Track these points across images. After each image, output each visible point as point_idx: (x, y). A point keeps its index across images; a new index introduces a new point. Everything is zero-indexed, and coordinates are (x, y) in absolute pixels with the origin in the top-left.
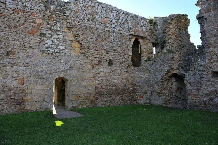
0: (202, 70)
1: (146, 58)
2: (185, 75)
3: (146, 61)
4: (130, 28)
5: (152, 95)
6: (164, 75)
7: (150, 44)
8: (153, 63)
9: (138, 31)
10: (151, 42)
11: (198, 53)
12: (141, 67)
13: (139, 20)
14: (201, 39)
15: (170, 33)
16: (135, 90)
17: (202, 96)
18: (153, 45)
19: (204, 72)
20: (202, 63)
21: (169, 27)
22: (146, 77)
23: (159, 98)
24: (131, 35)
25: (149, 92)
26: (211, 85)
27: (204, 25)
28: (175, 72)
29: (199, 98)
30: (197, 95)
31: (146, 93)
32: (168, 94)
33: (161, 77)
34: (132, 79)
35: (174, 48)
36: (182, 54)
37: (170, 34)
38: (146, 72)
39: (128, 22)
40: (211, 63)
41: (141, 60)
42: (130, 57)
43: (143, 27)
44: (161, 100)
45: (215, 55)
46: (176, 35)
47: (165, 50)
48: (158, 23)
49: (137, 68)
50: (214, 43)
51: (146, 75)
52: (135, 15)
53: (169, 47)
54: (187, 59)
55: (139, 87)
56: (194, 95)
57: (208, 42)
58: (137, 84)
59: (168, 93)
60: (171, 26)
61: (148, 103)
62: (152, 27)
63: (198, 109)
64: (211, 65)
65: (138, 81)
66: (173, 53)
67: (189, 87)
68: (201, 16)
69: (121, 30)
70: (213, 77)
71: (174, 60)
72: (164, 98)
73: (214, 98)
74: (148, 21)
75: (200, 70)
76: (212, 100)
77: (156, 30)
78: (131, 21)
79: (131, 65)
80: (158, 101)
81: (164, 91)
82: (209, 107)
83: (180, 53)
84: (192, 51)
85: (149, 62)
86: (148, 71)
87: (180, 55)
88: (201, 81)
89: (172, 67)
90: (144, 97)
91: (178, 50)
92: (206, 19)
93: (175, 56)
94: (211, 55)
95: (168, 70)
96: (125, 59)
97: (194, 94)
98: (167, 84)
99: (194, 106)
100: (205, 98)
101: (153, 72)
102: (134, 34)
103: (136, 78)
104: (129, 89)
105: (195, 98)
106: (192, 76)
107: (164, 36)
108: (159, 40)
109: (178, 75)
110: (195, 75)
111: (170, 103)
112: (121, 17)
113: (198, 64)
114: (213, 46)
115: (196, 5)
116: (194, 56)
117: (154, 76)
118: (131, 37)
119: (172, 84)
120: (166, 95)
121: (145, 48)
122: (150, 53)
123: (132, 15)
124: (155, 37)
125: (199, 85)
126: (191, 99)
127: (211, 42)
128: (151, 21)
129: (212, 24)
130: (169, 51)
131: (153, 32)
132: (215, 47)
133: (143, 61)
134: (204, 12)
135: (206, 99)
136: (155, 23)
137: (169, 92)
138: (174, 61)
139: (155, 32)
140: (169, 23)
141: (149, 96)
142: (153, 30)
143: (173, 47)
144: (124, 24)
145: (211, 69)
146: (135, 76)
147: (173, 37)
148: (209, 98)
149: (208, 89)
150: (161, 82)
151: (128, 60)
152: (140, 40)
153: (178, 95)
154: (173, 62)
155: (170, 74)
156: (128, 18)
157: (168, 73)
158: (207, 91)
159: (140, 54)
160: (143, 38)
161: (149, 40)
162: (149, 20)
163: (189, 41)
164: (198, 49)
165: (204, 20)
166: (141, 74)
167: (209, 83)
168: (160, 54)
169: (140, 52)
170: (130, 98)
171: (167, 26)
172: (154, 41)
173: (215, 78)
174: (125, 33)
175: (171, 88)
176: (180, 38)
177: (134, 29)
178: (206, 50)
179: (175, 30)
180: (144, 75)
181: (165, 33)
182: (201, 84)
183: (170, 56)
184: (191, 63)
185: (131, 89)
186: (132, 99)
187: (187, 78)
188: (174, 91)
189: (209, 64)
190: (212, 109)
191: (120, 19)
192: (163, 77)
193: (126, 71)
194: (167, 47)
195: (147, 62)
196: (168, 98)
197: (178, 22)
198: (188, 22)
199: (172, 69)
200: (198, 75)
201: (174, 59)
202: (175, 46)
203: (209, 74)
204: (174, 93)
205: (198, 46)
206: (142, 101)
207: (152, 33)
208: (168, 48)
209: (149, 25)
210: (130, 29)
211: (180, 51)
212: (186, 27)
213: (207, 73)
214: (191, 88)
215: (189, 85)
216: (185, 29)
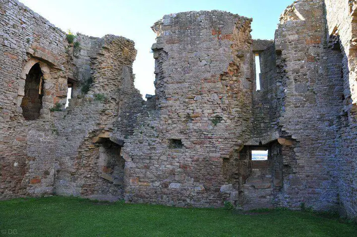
0: (154, 135)
1: (52, 106)
2: (124, 143)
3: (52, 110)
4: (27, 39)
5: (58, 178)
6: (85, 140)
7: (63, 79)
8: (65, 116)
9: (43, 49)
10: (65, 77)
11: (146, 107)
12: (40, 122)
13: (47, 28)
14: (155, 84)
15: (103, 65)
16: (23, 168)
17: (151, 180)
18: (69, 82)
19: (156, 139)
20: (155, 124)
21: (103, 55)
22: (50, 143)
23: (72, 183)
24: (28, 53)
25: (52, 172)
26: (166, 161)
27: (162, 62)
28: (106, 135)
29: (145, 183)
30: (143, 178)
31: (47, 173)
32: (89, 176)
33: (78, 144)
34: (20, 143)
35: (107, 93)
36: (120, 106)
37: (104, 68)
38: (50, 132)
39: (24, 25)
40: (169, 124)
41: (41, 107)
42: (21, 99)
43: (54, 46)
44: (77, 186)
45: (176, 112)
46: (113, 70)
47: (90, 95)
48: (82, 45)
49: (31, 122)
50: (175, 93)
51: (50, 138)
52: (41, 17)
53: (99, 90)
54: (128, 114)
55: (34, 160)
56: (139, 177)
57: (166, 91)
58: (29, 155)
59: (90, 173)
60: (106, 54)
61: (51, 194)
62: (71, 49)
63: (144, 201)
64: (169, 128)
65: (33, 149)
66: (106, 101)
67: (129, 164)
68: (160, 46)
69: (7, 39)
70: (170, 147)
71: (106, 114)
72: (83, 182)
73: (170, 183)
74: (65, 36)
75: (150, 136)
76: (166, 186)
77: (77, 57)
78: (32, 26)
79: (21, 115)
80: (70, 189)
81: (82, 170)
82: (162, 198)
83: (118, 104)
84: (136, 103)
85: (56, 113)
86: (54, 131)
87: (117, 107)
88: (151, 153)
89: (101, 126)
90: (43, 180)
91: (114, 97)
92: (166, 53)
93: (108, 108)
94: (169, 112)
95: (94, 132)
96: (8, 102)
97: (137, 175)
98: (89, 157)
99: (137, 196)
100: (156, 182)
101: (64, 132)
102: (34, 53)
103: (29, 143)
104: (10, 165)
105: (140, 184)
106: (137, 144)
107: (92, 69)
108: (80, 75)
109: (112, 142)
110: (141, 143)
111: (93, 192)
112: (9, 12)
113: (148, 125)
114: (174, 98)
115: (152, 27)
116: (141, 111)
117: (66, 141)
118: (26, 58)
119: (98, 158)
120: (86, 177)
121: (53, 85)
122: (61, 97)
123: (36, 15)
124: (74, 69)
125: (148, 161)
126: (132, 184)
127: (171, 91)
128: (70, 39)
129: (175, 62)
130: (98, 98)
131: (72, 59)
132: (176, 100)
133: (45, 110)
134: (165, 42)
135: (157, 184)
136: (77, 44)
137: (92, 172)
138: (106, 116)
139: (75, 59)
140: (104, 48)
141: (53, 179)
142: (72, 56)
143: (106, 90)
144: (14, 26)
145: (168, 135)
146: (28, 137)
147: (109, 74)
148: (162, 182)
149: (161, 168)
150: (80, 152)
151: (15, 104)
152: (45, 69)
153: (107, 176)
154: (104, 118)
155: (96, 139)
156: (26, 19)
157: (93, 137)
158: (160, 170)
159: (41, 97)
160: (50, 65)
161: (61, 72)
162: (67, 35)
163: (133, 85)
164: (146, 100)
165: (164, 54)
166: (41, 136)
167: (164, 158)
168: (80, 100)
169: (40, 93)
170: (12, 184)
171: (100, 52)
172: (71, 75)
173: (173, 150)
174: (16, 47)
175: (95, 163)
176: (119, 78)
177: (35, 44)
178: (163, 102)
179: (112, 62)
180: (46, 138)
181: (94, 64)
182: (150, 158)
183: (101, 106)
184: (135, 121)
185: (16, 164)
186: (15, 187)
187: (127, 146)
188: (100, 170)
189: (164, 127)
190: (166, 201)
191: (7, 14)
192: (83, 143)
193: (7, 126)
194: (96, 90)
195: (54, 113)
196: (89, 182)
197: (120, 50)
198: (134, 53)
199: (101, 130)
200: (147, 144)
201: (106, 112)
202: (109, 90)
203: (165, 142)
204: (101, 173)
205: (147, 95)
206: (38, 190)
207: (70, 60)
208: (98, 92)
209: (67, 44)
210: (28, 41)
211: (118, 100)
212: (130, 61)
213: (161, 141)
214: (134, 165)
215: (130, 160)
216: (128, 64)
